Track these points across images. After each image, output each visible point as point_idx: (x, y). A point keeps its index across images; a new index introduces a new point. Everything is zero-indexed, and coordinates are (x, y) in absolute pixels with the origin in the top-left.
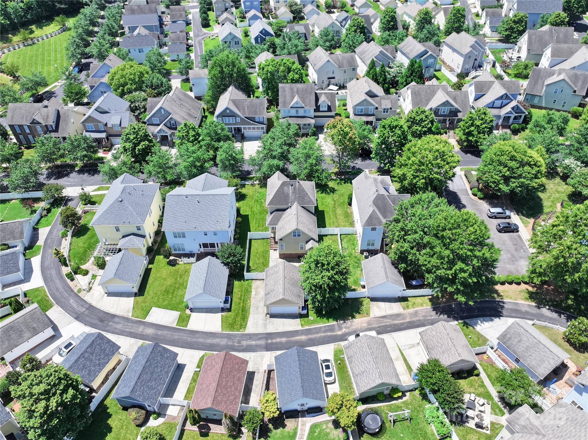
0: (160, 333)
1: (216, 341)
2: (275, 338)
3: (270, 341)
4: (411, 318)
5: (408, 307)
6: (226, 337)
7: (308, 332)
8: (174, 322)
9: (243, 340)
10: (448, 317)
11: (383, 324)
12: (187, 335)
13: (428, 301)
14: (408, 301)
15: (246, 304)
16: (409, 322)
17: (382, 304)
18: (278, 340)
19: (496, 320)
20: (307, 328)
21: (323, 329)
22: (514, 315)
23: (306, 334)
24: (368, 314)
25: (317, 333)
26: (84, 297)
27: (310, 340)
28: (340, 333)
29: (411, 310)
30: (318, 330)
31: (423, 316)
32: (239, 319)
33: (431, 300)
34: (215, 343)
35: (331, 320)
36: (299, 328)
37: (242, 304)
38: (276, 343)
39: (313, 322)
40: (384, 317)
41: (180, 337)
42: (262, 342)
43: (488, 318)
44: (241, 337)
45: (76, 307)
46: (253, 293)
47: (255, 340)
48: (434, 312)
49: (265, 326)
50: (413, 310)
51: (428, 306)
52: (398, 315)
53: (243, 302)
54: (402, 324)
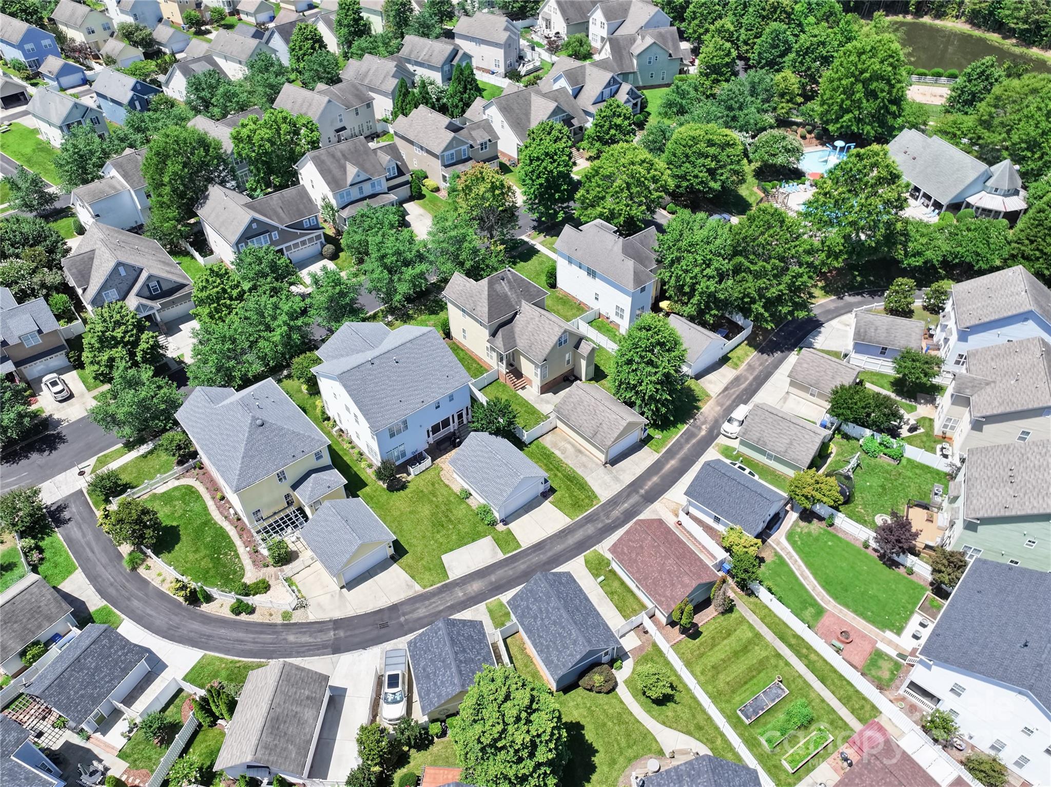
0: (493, 578)
1: (579, 535)
2: (645, 485)
3: (642, 492)
4: (751, 374)
5: (736, 364)
6: (587, 523)
7: (670, 454)
8: (496, 553)
9: (611, 511)
10: (782, 352)
11: (734, 397)
12: (534, 555)
13: (748, 347)
14: (730, 359)
15: (564, 470)
16: (755, 379)
17: (709, 377)
18: (650, 483)
19: (822, 329)
20: (664, 450)
21: (682, 440)
22: (830, 317)
23: (672, 457)
24: (708, 396)
25: (681, 448)
26: (307, 617)
27: (683, 460)
28: (703, 433)
29: (743, 366)
30: (678, 446)
31: (760, 365)
32: (577, 493)
33: (749, 345)
34: (581, 538)
35: (679, 426)
36: (656, 456)
37: (559, 474)
38: (652, 489)
39: (664, 441)
40: (726, 389)
41: (528, 563)
42: (635, 499)
43: (814, 333)
44: (603, 510)
45: (311, 640)
46: (557, 453)
47: (624, 502)
48: (765, 356)
49: (617, 479)
50: (744, 365)
51: (753, 354)
52: (737, 380)
53: (558, 470)
54: (751, 384)
